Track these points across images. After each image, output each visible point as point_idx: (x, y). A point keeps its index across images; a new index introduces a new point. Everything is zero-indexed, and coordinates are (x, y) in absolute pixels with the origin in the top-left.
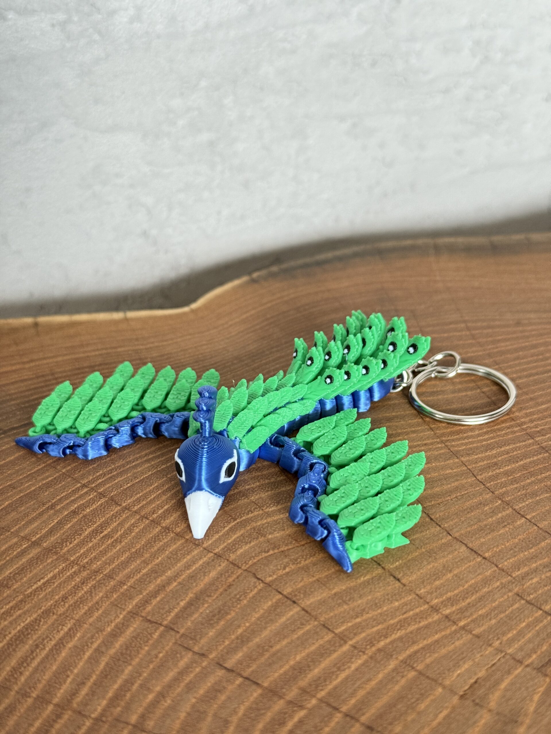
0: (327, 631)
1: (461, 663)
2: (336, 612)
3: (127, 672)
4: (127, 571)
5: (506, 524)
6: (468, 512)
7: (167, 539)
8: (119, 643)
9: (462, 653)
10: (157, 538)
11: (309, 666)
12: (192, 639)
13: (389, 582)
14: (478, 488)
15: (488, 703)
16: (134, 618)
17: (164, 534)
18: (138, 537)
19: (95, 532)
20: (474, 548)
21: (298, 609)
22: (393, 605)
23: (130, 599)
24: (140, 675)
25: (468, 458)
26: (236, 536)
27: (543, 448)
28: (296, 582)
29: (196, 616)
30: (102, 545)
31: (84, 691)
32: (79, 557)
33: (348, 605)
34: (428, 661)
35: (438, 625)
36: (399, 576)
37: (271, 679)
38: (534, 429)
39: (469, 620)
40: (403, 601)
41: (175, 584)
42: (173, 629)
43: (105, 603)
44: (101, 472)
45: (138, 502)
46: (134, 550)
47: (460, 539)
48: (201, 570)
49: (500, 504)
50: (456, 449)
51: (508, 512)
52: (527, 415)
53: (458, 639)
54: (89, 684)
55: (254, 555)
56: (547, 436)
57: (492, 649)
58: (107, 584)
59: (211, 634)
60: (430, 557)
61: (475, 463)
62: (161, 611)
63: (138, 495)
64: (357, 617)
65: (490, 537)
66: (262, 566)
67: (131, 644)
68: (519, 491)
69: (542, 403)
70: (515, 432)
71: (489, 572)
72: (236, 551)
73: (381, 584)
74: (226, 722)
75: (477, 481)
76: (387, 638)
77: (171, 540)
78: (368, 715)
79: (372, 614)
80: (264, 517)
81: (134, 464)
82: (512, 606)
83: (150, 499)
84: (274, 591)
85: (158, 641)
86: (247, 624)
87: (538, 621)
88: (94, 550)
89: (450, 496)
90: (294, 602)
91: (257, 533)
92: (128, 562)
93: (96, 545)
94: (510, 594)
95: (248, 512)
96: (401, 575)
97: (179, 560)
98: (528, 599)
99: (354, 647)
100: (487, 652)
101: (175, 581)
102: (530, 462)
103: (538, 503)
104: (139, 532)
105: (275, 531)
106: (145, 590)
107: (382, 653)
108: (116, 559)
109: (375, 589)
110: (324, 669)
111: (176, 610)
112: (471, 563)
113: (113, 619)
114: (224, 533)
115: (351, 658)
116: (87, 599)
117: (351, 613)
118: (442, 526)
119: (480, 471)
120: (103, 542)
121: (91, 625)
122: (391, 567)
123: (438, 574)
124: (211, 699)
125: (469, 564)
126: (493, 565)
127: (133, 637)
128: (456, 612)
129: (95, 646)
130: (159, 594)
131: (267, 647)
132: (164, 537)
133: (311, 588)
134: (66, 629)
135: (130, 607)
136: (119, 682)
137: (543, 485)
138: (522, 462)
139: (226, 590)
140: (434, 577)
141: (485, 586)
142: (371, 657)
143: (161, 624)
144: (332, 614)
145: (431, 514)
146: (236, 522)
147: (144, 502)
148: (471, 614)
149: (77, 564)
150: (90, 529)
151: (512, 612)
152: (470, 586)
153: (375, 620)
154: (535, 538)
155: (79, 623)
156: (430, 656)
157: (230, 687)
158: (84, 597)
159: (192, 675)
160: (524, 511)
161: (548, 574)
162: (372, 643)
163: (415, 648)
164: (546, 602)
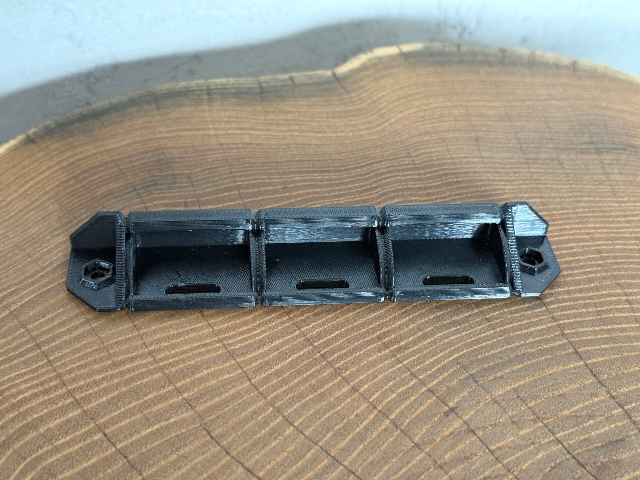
5: (277, 434)
6: (244, 425)
14: (252, 395)
20: (250, 468)
25: (243, 359)
27: (308, 340)
38: (300, 318)
47: (237, 459)
49: (272, 412)
50: (233, 348)
51: (278, 420)
56: (311, 326)
61: (249, 365)
65: (263, 452)
68: (288, 394)
70: (284, 323)
75: (251, 386)
80: (54, 453)
89: (227, 406)
91: (47, 474)
95: (37, 448)
102: (297, 358)
103: (303, 407)
105: (64, 469)
118: (221, 444)
119: (254, 373)
137: (308, 384)
138: (290, 359)
145: (211, 431)
146: (25, 462)
154: (302, 448)
160: (293, 418)
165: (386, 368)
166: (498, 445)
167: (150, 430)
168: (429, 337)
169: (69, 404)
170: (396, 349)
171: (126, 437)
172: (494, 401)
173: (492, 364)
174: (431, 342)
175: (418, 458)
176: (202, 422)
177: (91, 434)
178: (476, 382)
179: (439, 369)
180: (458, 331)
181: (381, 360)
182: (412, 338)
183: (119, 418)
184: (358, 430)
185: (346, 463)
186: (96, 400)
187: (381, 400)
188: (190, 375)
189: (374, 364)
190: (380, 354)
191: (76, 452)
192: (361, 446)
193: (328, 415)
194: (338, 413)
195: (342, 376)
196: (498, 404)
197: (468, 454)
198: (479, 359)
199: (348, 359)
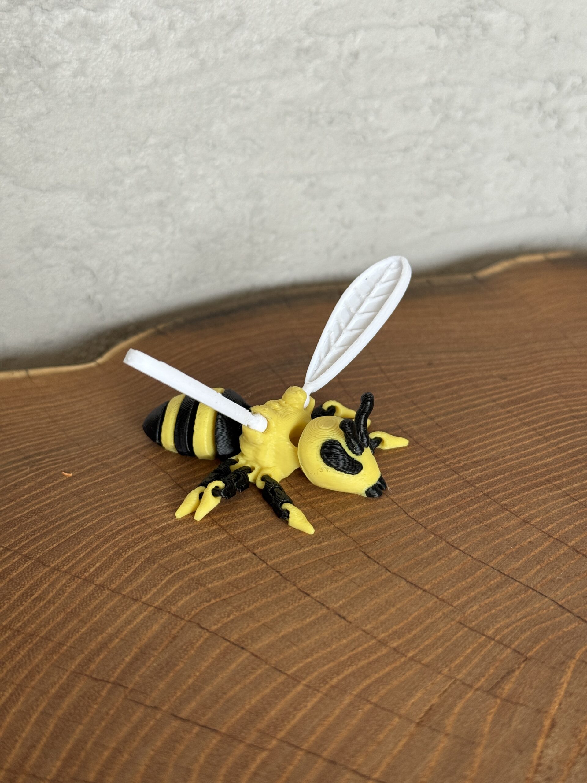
0: (278, 673)
1: (414, 692)
2: (286, 654)
3: (78, 731)
4: (64, 631)
5: (441, 556)
6: (404, 548)
7: (103, 596)
8: (66, 704)
9: (414, 683)
10: (92, 596)
11: (265, 709)
12: (142, 693)
13: (334, 621)
14: (411, 524)
15: (445, 728)
16: (79, 678)
17: (99, 592)
18: (72, 596)
19: (25, 595)
20: (413, 582)
21: (248, 654)
22: (342, 643)
23: (71, 659)
24: (93, 733)
26: (175, 588)
27: (468, 482)
28: (242, 628)
29: (143, 670)
30: (34, 608)
31: (36, 754)
32: (12, 621)
33: (297, 646)
34: (382, 692)
35: (387, 658)
36: (344, 614)
37: (229, 724)
38: (457, 465)
39: (417, 650)
40: (350, 638)
41: (117, 640)
42: (120, 685)
43: (46, 665)
44: (23, 534)
45: (67, 562)
46: (69, 610)
47: (399, 574)
48: (142, 624)
49: (434, 539)
51: (441, 545)
52: (449, 452)
53: (409, 670)
54: (40, 746)
55: (195, 605)
56: (470, 471)
57: (442, 676)
58: (45, 646)
59: (161, 686)
60: (372, 593)
61: (404, 501)
62: (106, 667)
63: (66, 555)
64: (307, 657)
65: (427, 570)
66: (206, 616)
67: (78, 703)
68: (450, 524)
69: (462, 440)
70: (439, 469)
71: (431, 603)
72: (176, 603)
73: (327, 624)
74: (189, 771)
75: (408, 518)
76: (338, 674)
77: (107, 598)
78: (329, 750)
79: (321, 653)
80: (202, 568)
81: (57, 524)
82: (456, 634)
83: (79, 558)
84: (220, 639)
85: (107, 698)
86: (198, 674)
87: (482, 646)
88: (27, 613)
89: (384, 533)
90: (243, 648)
91: (196, 583)
92: (64, 623)
93: (28, 609)
94: (453, 623)
95: (185, 563)
96: (346, 613)
97: (119, 616)
98: (471, 626)
99: (308, 686)
100: (437, 680)
101: (117, 637)
102: (457, 497)
103: (469, 535)
104: (72, 592)
105: (214, 580)
106: (87, 648)
107: (336, 690)
108: (51, 620)
109: (322, 628)
110: (280, 710)
111: (122, 666)
112: (412, 597)
113: (56, 680)
114: (162, 586)
115: (307, 697)
117: (301, 653)
118: (380, 563)
119: (411, 508)
120: (35, 605)
121: (33, 688)
122: (335, 606)
123: (381, 609)
124: (170, 749)
125: (410, 598)
126: (433, 597)
127: (81, 696)
128: (403, 644)
129: (41, 709)
130: (101, 651)
131: (220, 694)
132: (100, 595)
133: (258, 633)
134: (7, 694)
135: (73, 667)
136: (72, 741)
137: (472, 517)
138: (449, 497)
139: (171, 642)
140: (378, 613)
141: (429, 618)
142: (326, 695)
143: (108, 682)
144: (282, 656)
145: (368, 553)
146: (173, 574)
147: (74, 562)
148: (418, 645)
149: (9, 628)
150: (20, 593)
151: (456, 640)
152: (414, 618)
153: (325, 658)
154: (471, 568)
155: (20, 688)
156: (383, 689)
157: (188, 737)
158: (22, 660)
159: (147, 729)
160: (457, 544)
161: (487, 601)
162: (324, 680)
163: (368, 681)
164: (488, 628)
165: (560, 505)
167: (301, 551)
169: (214, 530)
170: (570, 489)
171: (277, 556)
176: (357, 546)
177: (240, 553)
181: (553, 498)
183: (267, 542)
184: (532, 554)
185: (521, 580)
186: (242, 527)
187: (557, 530)
188: (341, 509)
189: (545, 501)
190: (551, 494)
191: (225, 566)
192: (539, 567)
193: (497, 542)
194: (506, 540)
195: (510, 511)
199: (515, 498)
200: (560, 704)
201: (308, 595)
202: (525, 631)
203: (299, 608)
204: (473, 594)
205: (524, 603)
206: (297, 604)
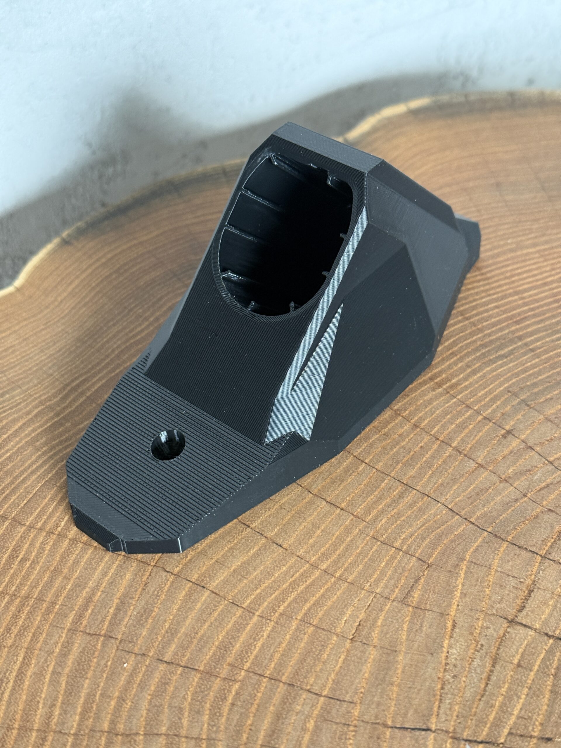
0: (236, 607)
1: (345, 610)
2: (239, 588)
3: (86, 685)
4: (54, 590)
5: (351, 472)
7: (77, 550)
9: (344, 601)
10: (68, 551)
11: (231, 644)
12: (130, 642)
13: (273, 550)
15: (372, 640)
16: (76, 634)
17: (73, 546)
18: (52, 554)
19: (12, 558)
20: (332, 501)
21: (208, 592)
22: (282, 571)
23: (66, 617)
24: (98, 686)
28: (200, 567)
29: (126, 620)
30: (23, 570)
31: (57, 712)
32: (6, 586)
33: (247, 579)
34: (320, 615)
35: (321, 580)
36: (280, 542)
37: (205, 661)
39: (342, 570)
40: (288, 565)
41: (99, 593)
42: (111, 637)
43: (46, 626)
45: (39, 518)
46: (53, 569)
47: (319, 495)
48: (117, 574)
51: (350, 460)
53: (338, 589)
54: (59, 704)
57: (365, 592)
58: (41, 607)
59: (144, 633)
60: (300, 518)
62: (96, 622)
63: (37, 511)
64: (257, 588)
65: (341, 487)
66: (168, 559)
67: (81, 659)
71: (348, 521)
73: (268, 554)
74: (181, 710)
76: (284, 602)
77: (82, 551)
78: (286, 674)
79: (267, 583)
82: (371, 549)
83: (49, 512)
84: (184, 580)
85: (102, 651)
86: (171, 617)
87: (393, 558)
88: (17, 576)
90: (203, 587)
92: (51, 581)
93: (17, 571)
94: (368, 538)
96: (281, 540)
97: (95, 569)
98: (382, 539)
99: (261, 617)
100: (362, 596)
101: (99, 591)
103: (371, 446)
104: (51, 549)
106: (76, 605)
107: (284, 617)
108: (40, 580)
109: (264, 558)
110: (243, 643)
111: (108, 618)
112: (333, 517)
113: (57, 639)
115: (262, 628)
116: (28, 626)
117: (251, 585)
118: (303, 485)
120: (22, 567)
121: (40, 650)
122: (272, 534)
123: (309, 532)
124: (163, 692)
125: (331, 518)
126: (350, 514)
127: (81, 652)
128: (331, 565)
129: (51, 669)
130: (88, 606)
131: (193, 635)
132: (75, 549)
133: (213, 570)
134: (20, 659)
135: (68, 624)
136: (83, 696)
139: (144, 589)
140: (308, 537)
141: (348, 536)
142: (277, 623)
143: (100, 635)
144: (236, 591)
147: (45, 517)
148: (343, 564)
149: (6, 593)
151: (372, 555)
152: (337, 538)
153: (271, 588)
154: (376, 480)
155: (30, 650)
156: (320, 611)
157: (175, 678)
158: (25, 624)
160: (363, 456)
161: (392, 513)
162: (274, 609)
163: (308, 605)
164: (396, 539)
165: (442, 404)
166: (555, 456)
168: (479, 372)
170: (449, 386)
172: (548, 420)
173: (541, 388)
174: (480, 377)
175: (483, 476)
178: (528, 405)
179: (491, 400)
180: (506, 364)
182: (462, 376)
184: (424, 459)
185: (418, 488)
187: (442, 431)
189: (430, 401)
190: (434, 393)
192: (430, 472)
193: (395, 450)
194: (402, 447)
195: (402, 416)
196: (551, 422)
197: (529, 467)
198: (528, 386)
199: (406, 401)
200: (458, 605)
201: (249, 526)
202: (425, 538)
203: (243, 541)
204: (380, 507)
205: (422, 511)
206: (240, 537)
